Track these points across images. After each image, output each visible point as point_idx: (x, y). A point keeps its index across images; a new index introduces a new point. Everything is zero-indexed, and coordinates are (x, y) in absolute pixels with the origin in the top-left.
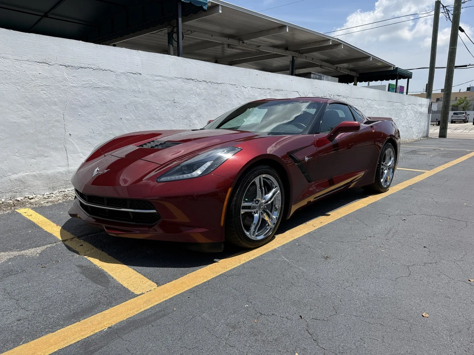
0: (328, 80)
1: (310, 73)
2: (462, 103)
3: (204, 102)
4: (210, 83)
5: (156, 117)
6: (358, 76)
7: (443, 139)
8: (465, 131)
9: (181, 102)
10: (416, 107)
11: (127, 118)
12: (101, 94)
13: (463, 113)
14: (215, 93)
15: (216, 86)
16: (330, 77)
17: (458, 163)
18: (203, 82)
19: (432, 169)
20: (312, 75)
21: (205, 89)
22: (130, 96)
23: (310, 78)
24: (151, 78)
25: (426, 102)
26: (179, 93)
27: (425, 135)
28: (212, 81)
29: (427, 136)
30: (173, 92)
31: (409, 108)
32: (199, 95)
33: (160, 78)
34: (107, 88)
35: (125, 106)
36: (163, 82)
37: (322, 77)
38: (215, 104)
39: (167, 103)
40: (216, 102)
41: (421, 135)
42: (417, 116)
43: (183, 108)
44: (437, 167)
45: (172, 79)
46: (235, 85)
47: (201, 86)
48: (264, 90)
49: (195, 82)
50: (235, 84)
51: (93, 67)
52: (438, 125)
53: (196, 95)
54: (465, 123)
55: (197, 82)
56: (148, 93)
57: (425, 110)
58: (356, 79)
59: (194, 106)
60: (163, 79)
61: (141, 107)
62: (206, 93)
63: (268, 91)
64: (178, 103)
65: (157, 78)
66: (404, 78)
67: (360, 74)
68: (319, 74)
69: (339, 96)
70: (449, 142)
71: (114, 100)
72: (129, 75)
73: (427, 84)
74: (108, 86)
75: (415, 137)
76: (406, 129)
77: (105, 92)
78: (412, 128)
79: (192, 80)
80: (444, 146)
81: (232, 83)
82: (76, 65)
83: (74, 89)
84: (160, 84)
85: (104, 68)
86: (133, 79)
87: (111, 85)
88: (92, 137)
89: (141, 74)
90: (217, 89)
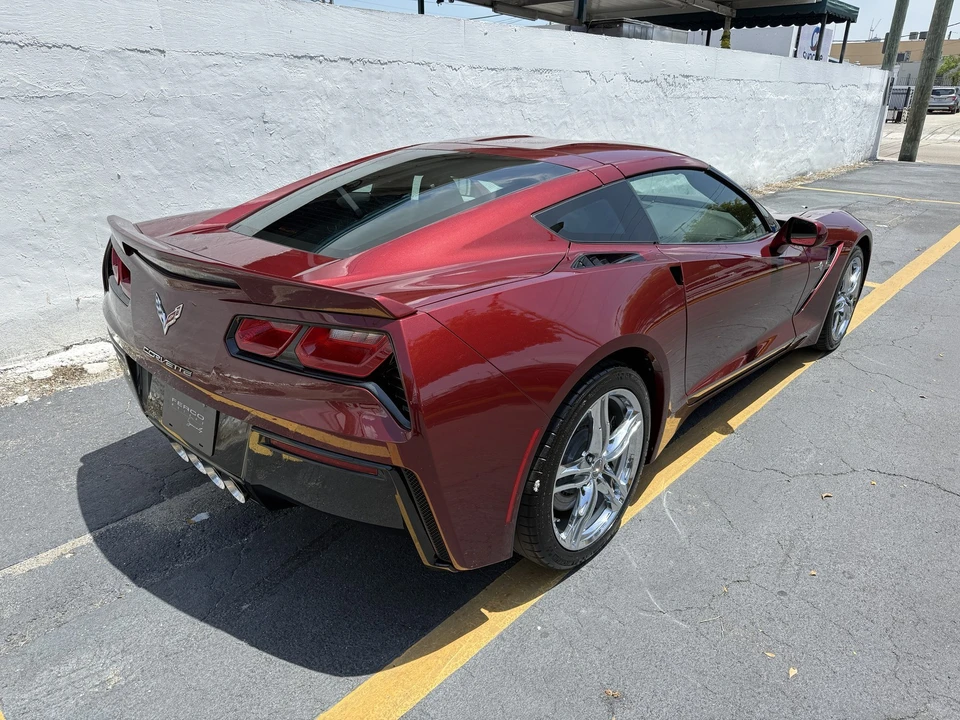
0: (664, 38)
1: (621, 22)
2: (953, 67)
3: (344, 114)
4: (359, 64)
5: (216, 164)
6: (734, 16)
7: (907, 166)
8: (952, 137)
9: (283, 120)
10: (859, 91)
11: (136, 173)
12: (51, 116)
13: (952, 92)
14: (375, 88)
15: (376, 69)
16: (668, 30)
17: (947, 255)
18: (344, 62)
19: (888, 276)
20: (625, 27)
21: (347, 80)
22: (138, 113)
23: (619, 34)
24: (193, 60)
25: (878, 77)
26: (275, 94)
27: (869, 155)
28: (367, 56)
29: (873, 158)
30: (259, 96)
31: (843, 96)
32: (330, 97)
33: (219, 59)
34: (68, 97)
35: (128, 144)
36: (231, 71)
37: (650, 31)
38: (376, 117)
39: (245, 124)
40: (379, 111)
41: (862, 155)
42: (858, 111)
43: (291, 134)
44: (901, 267)
45: (253, 59)
46: (428, 64)
47: (335, 72)
48: (503, 73)
49: (318, 64)
50: (427, 60)
51: (16, 39)
52: (898, 120)
53: (324, 98)
54: (953, 113)
55: (324, 63)
56: (188, 103)
57: (876, 96)
58: (728, 23)
59: (320, 126)
60: (230, 61)
61: (173, 143)
62: (352, 90)
63: (514, 74)
64: (275, 122)
65: (212, 60)
66: (839, 20)
67: (737, 10)
68: (643, 23)
69: (687, 77)
70: (922, 175)
71: (91, 130)
72: (129, 57)
73: (887, 34)
74: (70, 90)
75: (848, 162)
76: (830, 144)
77: (63, 108)
78: (843, 140)
79: (311, 58)
80: (912, 190)
81: (420, 60)
84: (222, 75)
85: (51, 42)
86: (142, 67)
87: (80, 89)
88: (40, 233)
89: (163, 52)
90: (379, 78)
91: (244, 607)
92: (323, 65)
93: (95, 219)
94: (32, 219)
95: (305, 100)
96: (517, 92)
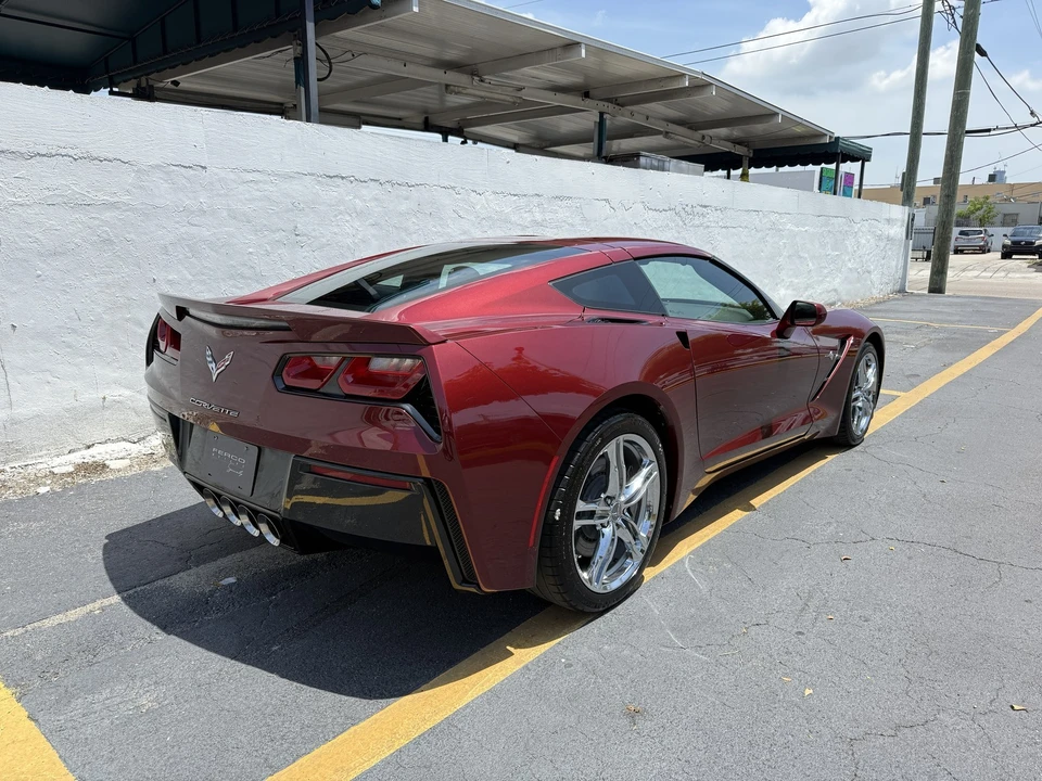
0: (681, 171)
1: (638, 156)
2: (979, 209)
3: (372, 232)
4: (388, 185)
5: (248, 272)
6: (751, 156)
7: (937, 297)
8: (984, 274)
9: (313, 234)
10: (880, 226)
11: (170, 277)
12: (97, 222)
13: (981, 232)
14: (403, 208)
15: (404, 191)
16: (684, 164)
17: (973, 369)
18: (373, 183)
19: (913, 386)
20: (643, 160)
21: (376, 199)
22: (178, 222)
23: (637, 166)
24: (232, 176)
25: (899, 212)
26: (307, 209)
27: (897, 287)
28: (395, 179)
29: (902, 291)
30: (292, 210)
31: (864, 229)
32: (359, 214)
33: (256, 176)
34: (113, 206)
35: (165, 250)
36: (266, 187)
37: (667, 164)
38: (404, 235)
39: (277, 236)
40: (406, 230)
41: (889, 288)
42: (882, 244)
43: (320, 248)
44: (926, 379)
45: (288, 177)
46: (453, 188)
47: (364, 192)
48: (525, 199)
49: (348, 184)
50: (453, 184)
51: (71, 152)
52: (927, 259)
53: (354, 215)
54: (984, 252)
55: (355, 183)
56: (225, 214)
57: (899, 231)
58: (746, 162)
59: (349, 241)
60: (266, 178)
61: (208, 250)
62: (381, 209)
63: (536, 200)
64: (306, 235)
65: (250, 177)
66: (854, 159)
67: (754, 150)
68: (659, 157)
69: (705, 207)
70: (951, 305)
71: (132, 236)
72: (174, 171)
73: (904, 174)
74: (116, 199)
75: (876, 294)
76: (856, 275)
77: (107, 215)
78: (869, 272)
79: (343, 178)
80: (940, 317)
81: (446, 184)
82: (23, 150)
83: (19, 210)
84: (258, 190)
85: (103, 155)
86: (184, 181)
87: (125, 198)
88: (74, 331)
89: (205, 168)
90: (406, 199)
91: (274, 649)
92: (353, 185)
93: (128, 320)
94: (69, 318)
95: (336, 216)
96: (538, 217)
